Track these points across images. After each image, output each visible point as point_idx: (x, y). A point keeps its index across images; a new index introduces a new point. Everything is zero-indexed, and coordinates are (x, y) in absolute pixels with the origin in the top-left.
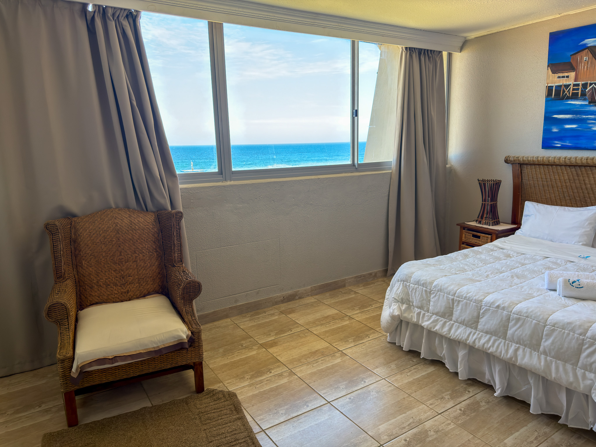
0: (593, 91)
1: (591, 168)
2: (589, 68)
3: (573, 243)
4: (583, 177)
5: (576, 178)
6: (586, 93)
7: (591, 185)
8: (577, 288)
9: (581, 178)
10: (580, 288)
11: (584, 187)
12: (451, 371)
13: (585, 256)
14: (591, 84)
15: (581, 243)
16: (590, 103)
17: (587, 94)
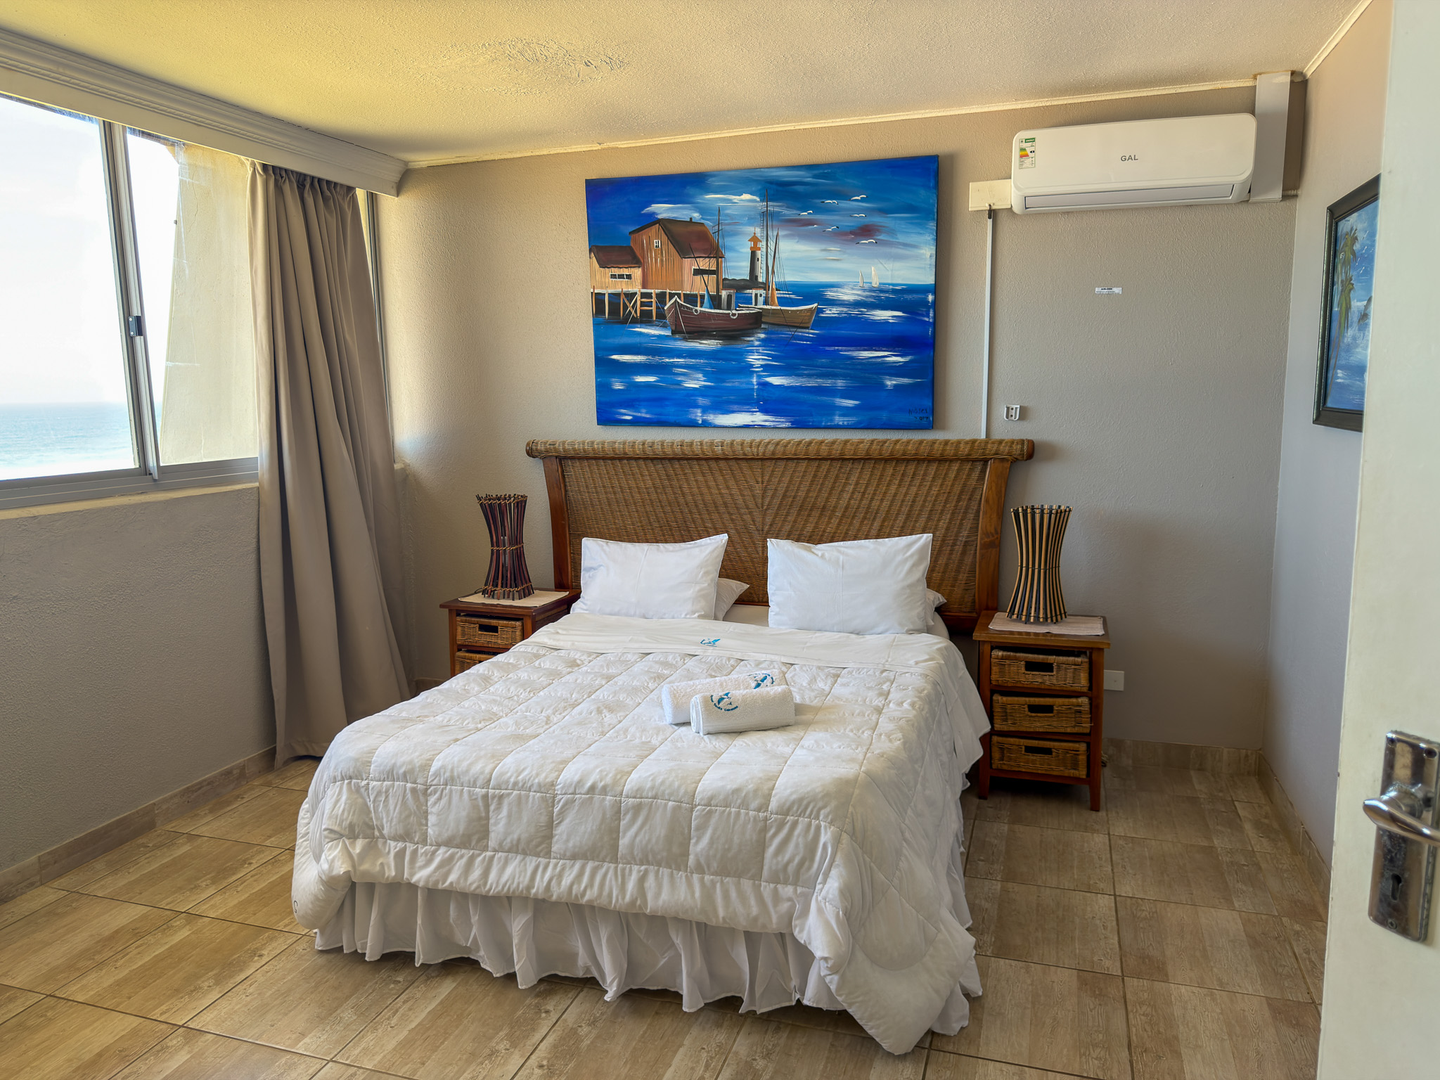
0: (676, 309)
1: (690, 462)
2: (664, 263)
3: (683, 616)
4: (678, 480)
5: (666, 482)
6: (666, 312)
7: (693, 495)
8: (728, 710)
9: (675, 483)
10: (732, 710)
11: (681, 500)
12: (498, 975)
13: (712, 640)
14: (672, 296)
15: (696, 615)
16: (673, 333)
17: (667, 314)
